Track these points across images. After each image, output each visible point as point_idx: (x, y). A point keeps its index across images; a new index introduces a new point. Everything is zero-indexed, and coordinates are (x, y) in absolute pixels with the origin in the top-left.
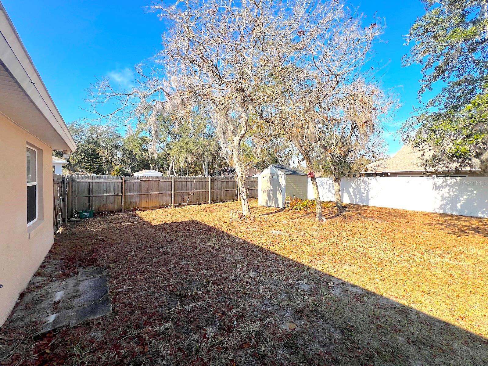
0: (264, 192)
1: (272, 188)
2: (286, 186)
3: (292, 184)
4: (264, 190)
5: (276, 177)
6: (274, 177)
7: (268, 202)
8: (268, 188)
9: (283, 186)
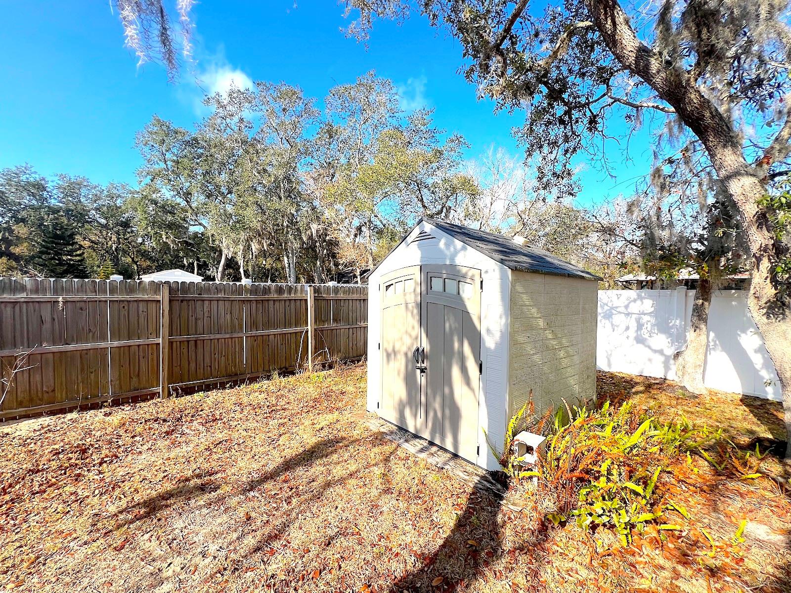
0: (388, 355)
1: (425, 345)
2: (511, 337)
3: (541, 323)
4: (390, 350)
5: (451, 285)
6: (437, 284)
7: (408, 413)
8: (408, 341)
9: (490, 342)
